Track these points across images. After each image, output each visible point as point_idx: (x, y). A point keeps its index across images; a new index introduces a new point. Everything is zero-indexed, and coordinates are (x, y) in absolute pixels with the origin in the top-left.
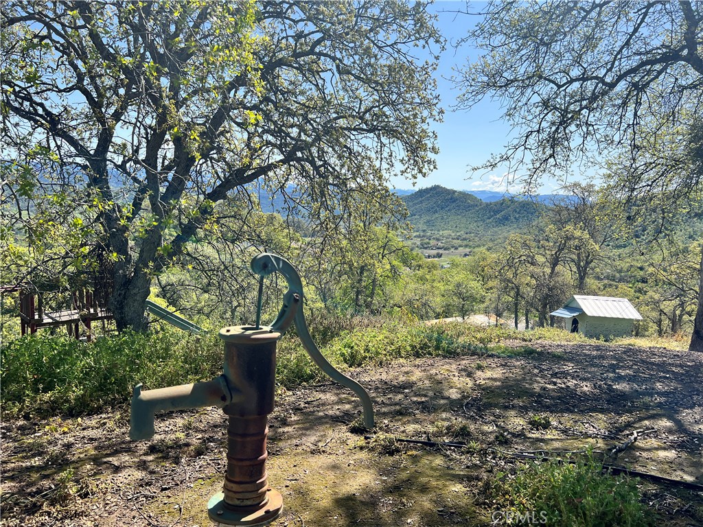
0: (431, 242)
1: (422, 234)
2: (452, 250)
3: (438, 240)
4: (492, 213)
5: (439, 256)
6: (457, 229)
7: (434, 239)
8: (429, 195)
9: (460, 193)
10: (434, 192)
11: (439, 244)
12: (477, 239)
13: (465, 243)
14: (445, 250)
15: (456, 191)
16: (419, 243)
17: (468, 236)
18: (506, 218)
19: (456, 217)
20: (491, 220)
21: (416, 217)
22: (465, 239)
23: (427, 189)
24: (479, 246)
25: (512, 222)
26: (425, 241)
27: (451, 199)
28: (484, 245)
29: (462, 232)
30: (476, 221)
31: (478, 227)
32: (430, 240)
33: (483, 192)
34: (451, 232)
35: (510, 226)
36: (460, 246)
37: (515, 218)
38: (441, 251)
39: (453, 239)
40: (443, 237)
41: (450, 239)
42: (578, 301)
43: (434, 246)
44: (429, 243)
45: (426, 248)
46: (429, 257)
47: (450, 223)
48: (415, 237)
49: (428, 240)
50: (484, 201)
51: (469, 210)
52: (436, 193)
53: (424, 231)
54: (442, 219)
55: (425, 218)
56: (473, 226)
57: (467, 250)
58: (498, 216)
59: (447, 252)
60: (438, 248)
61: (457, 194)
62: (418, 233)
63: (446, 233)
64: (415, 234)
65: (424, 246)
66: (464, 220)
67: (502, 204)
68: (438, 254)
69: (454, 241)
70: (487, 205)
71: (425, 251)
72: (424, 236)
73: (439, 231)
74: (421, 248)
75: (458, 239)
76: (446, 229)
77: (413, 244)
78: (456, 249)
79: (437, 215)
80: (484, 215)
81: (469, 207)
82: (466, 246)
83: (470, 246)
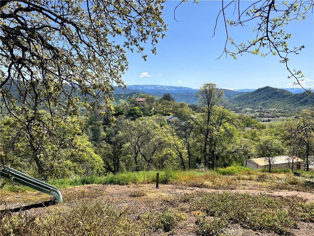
0: (265, 114)
1: (260, 110)
2: (276, 118)
3: (268, 113)
4: (298, 99)
5: (269, 121)
6: (279, 108)
7: (266, 112)
8: (263, 91)
9: (280, 89)
10: (266, 90)
11: (269, 115)
12: (289, 112)
13: (283, 114)
14: (272, 118)
15: (278, 89)
16: (258, 115)
17: (285, 111)
18: (306, 101)
19: (278, 102)
20: (297, 103)
21: (257, 102)
22: (283, 112)
23: (262, 88)
24: (291, 116)
25: (310, 103)
26: (261, 114)
27: (275, 93)
28: (294, 115)
29: (282, 109)
30: (289, 103)
31: (290, 106)
32: (264, 113)
33: (293, 89)
34: (275, 109)
35: (308, 105)
36: (280, 116)
37: (311, 101)
38: (270, 119)
39: (276, 112)
40: (271, 111)
41: (275, 113)
43: (266, 116)
44: (264, 115)
45: (262, 117)
46: (264, 121)
47: (275, 105)
48: (256, 111)
49: (263, 113)
50: (293, 93)
51: (285, 98)
52: (267, 90)
53: (261, 109)
54: (271, 103)
55: (262, 102)
56: (287, 106)
57: (285, 118)
58: (301, 100)
59: (273, 119)
60: (269, 117)
61: (278, 90)
62: (258, 110)
63: (273, 109)
64: (256, 110)
65: (261, 116)
66: (282, 103)
67: (304, 94)
68: (268, 120)
69: (277, 113)
70: (295, 95)
71: (261, 118)
72: (261, 111)
73: (269, 108)
74: (259, 117)
75: (279, 112)
76: (273, 108)
77: (255, 115)
78: (278, 117)
79: (268, 101)
80: (293, 100)
81: (285, 96)
82: (284, 116)
83: (286, 116)
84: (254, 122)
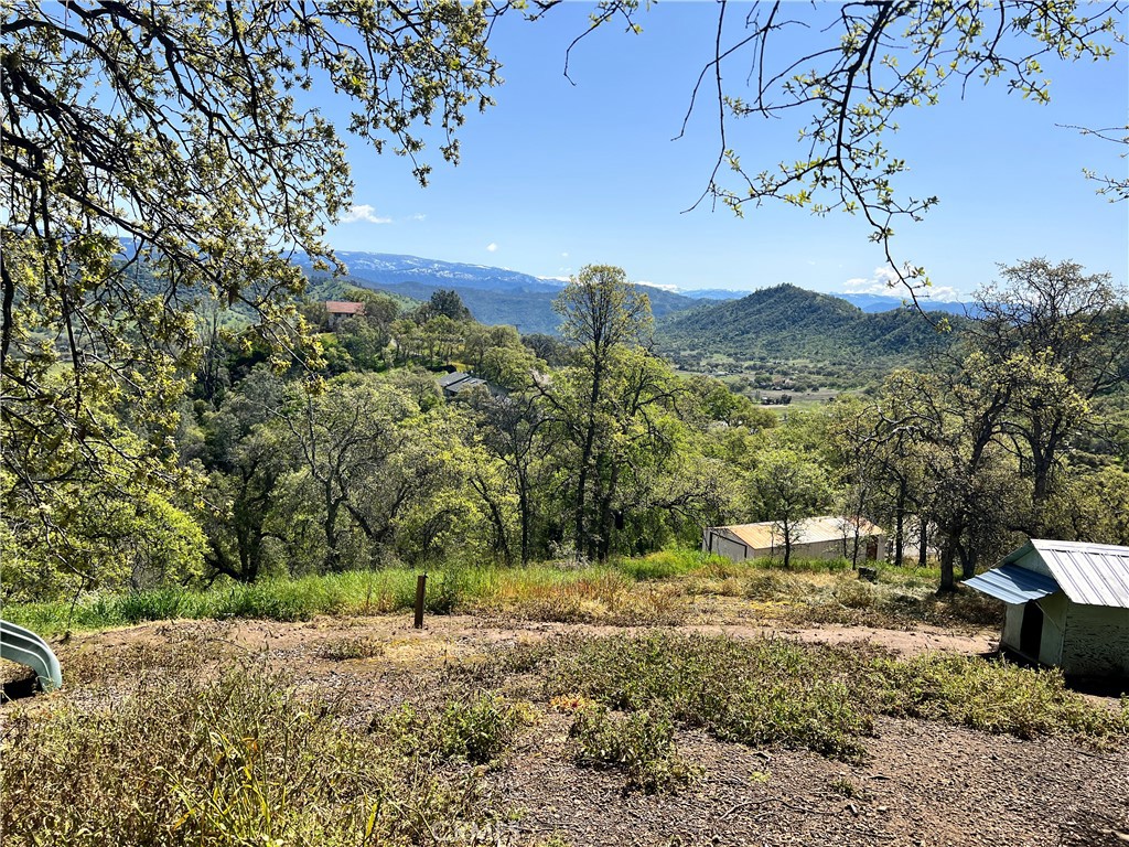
0: (773, 377)
1: (758, 363)
2: (809, 391)
3: (785, 374)
4: (878, 332)
5: (786, 400)
6: (819, 357)
7: (778, 372)
8: (772, 301)
9: (825, 297)
10: (781, 295)
11: (788, 381)
12: (851, 374)
13: (831, 380)
14: (796, 391)
15: (818, 295)
16: (753, 379)
17: (835, 369)
18: (902, 341)
19: (816, 338)
20: (875, 343)
21: (749, 336)
22: (830, 374)
23: (769, 290)
24: (853, 386)
25: (912, 347)
26: (763, 376)
27: (810, 307)
28: (863, 385)
29: (827, 362)
30: (850, 345)
31: (854, 354)
32: (771, 374)
33: (865, 296)
34: (808, 361)
35: (908, 355)
36: (822, 385)
37: (917, 340)
38: (789, 393)
39: (810, 373)
40: (794, 370)
41: (806, 374)
43: (777, 384)
44: (769, 380)
45: (764, 388)
46: (769, 402)
47: (807, 346)
48: (747, 368)
49: (768, 375)
50: (865, 312)
51: (840, 326)
52: (785, 297)
53: (762, 359)
54: (794, 340)
55: (765, 338)
56: (844, 352)
57: (835, 392)
58: (888, 337)
59: (799, 394)
60: (785, 388)
61: (819, 298)
62: (752, 363)
63: (799, 363)
64: (746, 364)
65: (761, 384)
66: (830, 342)
67: (896, 316)
68: (784, 397)
69: (812, 376)
70: (871, 318)
71: (762, 391)
72: (761, 367)
73: (787, 359)
74: (756, 388)
75: (819, 373)
76: (799, 357)
77: (742, 380)
78: (816, 389)
79: (785, 333)
80: (864, 334)
81: (840, 320)
82: (832, 385)
83: (839, 386)
84: (739, 402)
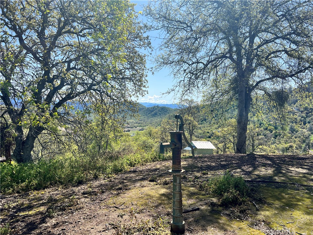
0: (125, 125)
2: (134, 128)
3: (128, 124)
4: (150, 112)
5: (129, 131)
11: (129, 126)
12: (144, 123)
13: (139, 125)
14: (131, 128)
17: (141, 122)
18: (156, 114)
20: (150, 115)
22: (139, 123)
24: (145, 126)
25: (158, 115)
29: (138, 120)
30: (144, 115)
31: (145, 118)
33: (146, 103)
34: (133, 120)
35: (158, 117)
36: (138, 126)
37: (159, 114)
38: (129, 129)
39: (134, 123)
40: (130, 123)
42: (194, 143)
43: (126, 127)
50: (146, 107)
56: (142, 118)
57: (141, 128)
58: (152, 113)
59: (132, 129)
60: (128, 128)
63: (131, 121)
67: (154, 108)
68: (128, 130)
69: (135, 124)
70: (148, 108)
75: (136, 123)
76: (131, 119)
78: (136, 127)
80: (146, 113)
81: (140, 109)
82: (140, 126)
83: (142, 126)
